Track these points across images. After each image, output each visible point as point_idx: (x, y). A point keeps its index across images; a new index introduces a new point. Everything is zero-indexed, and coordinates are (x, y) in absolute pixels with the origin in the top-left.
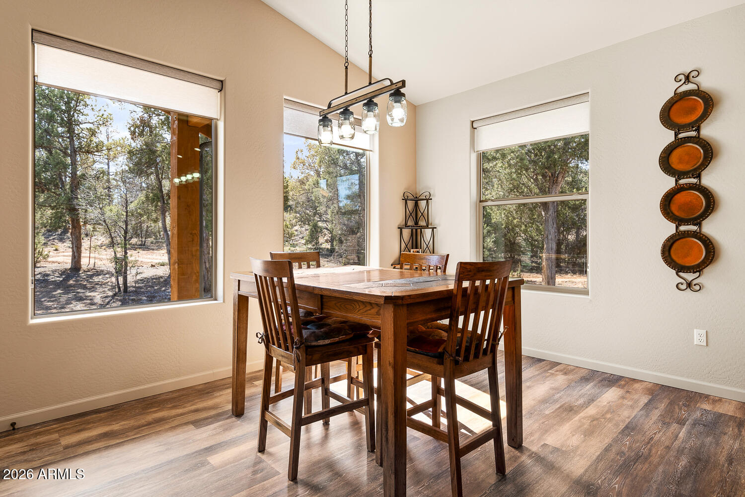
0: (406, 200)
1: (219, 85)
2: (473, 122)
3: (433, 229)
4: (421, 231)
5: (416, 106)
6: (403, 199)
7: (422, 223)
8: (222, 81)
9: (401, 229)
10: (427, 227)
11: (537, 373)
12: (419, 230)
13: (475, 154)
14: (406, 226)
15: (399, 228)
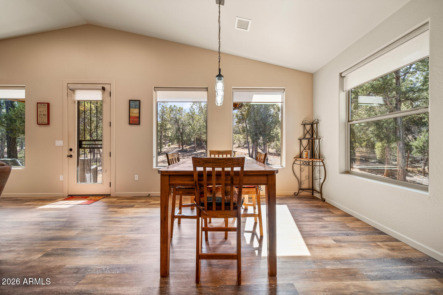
0: (304, 125)
1: (206, 89)
2: (341, 73)
3: (319, 139)
4: (314, 140)
5: (313, 74)
6: (302, 124)
7: (315, 136)
8: (207, 88)
9: (300, 140)
10: (317, 139)
11: (366, 240)
12: (313, 140)
13: (345, 93)
14: (304, 138)
15: (299, 139)
